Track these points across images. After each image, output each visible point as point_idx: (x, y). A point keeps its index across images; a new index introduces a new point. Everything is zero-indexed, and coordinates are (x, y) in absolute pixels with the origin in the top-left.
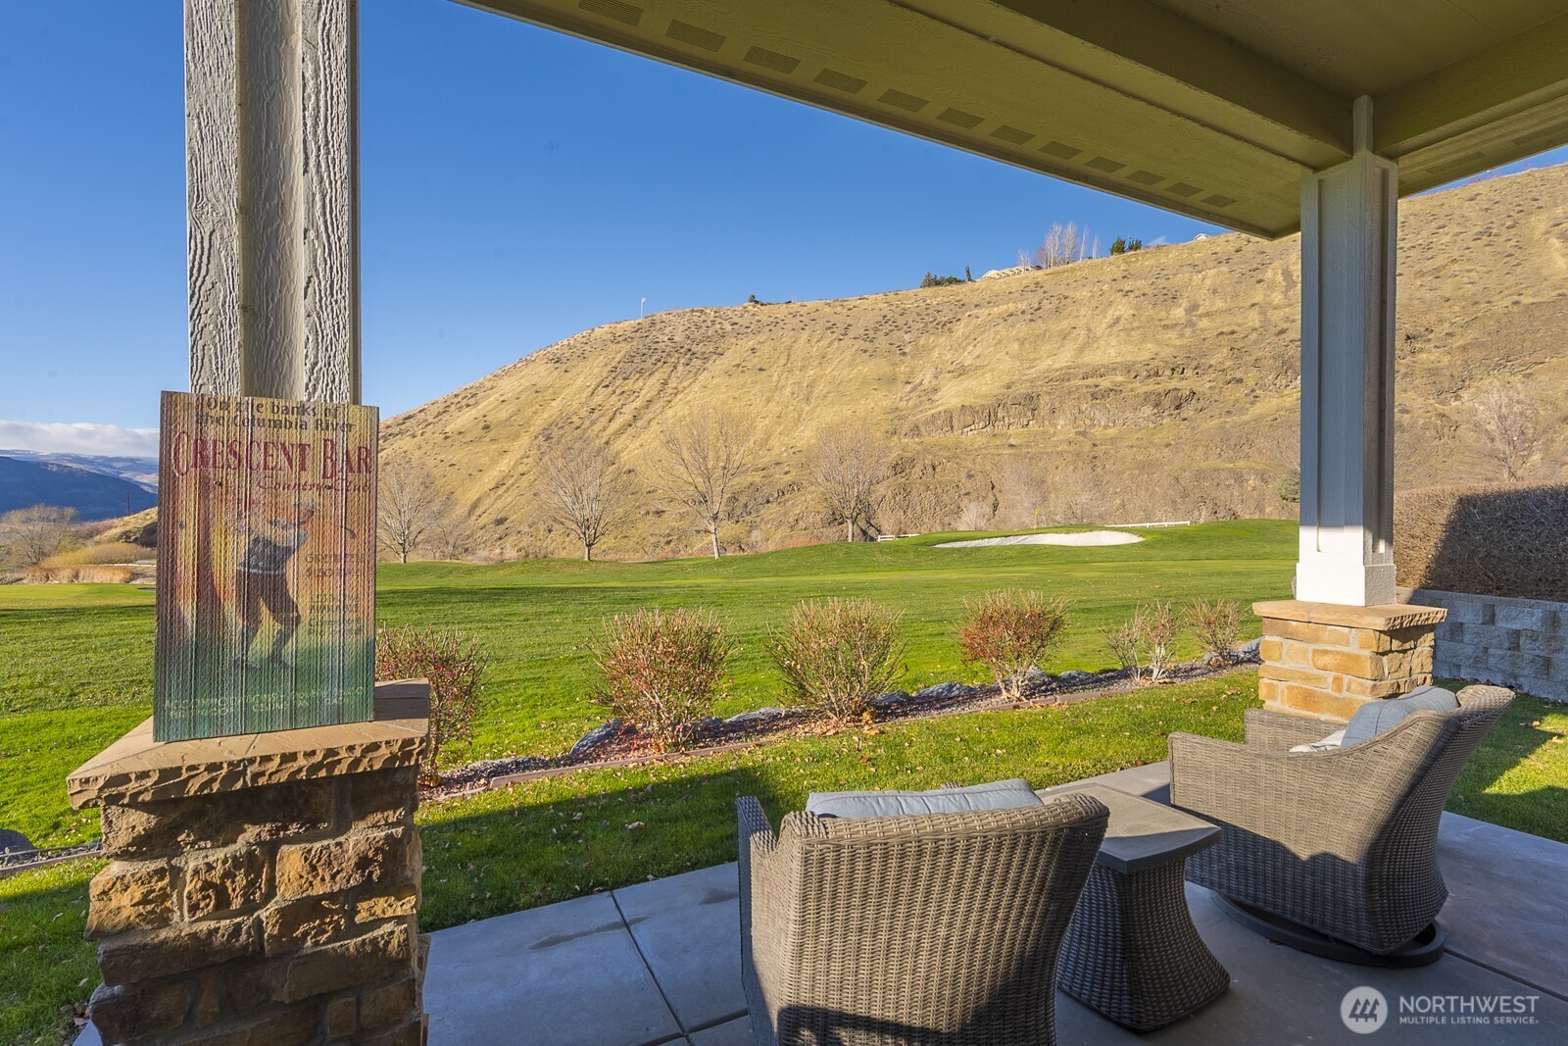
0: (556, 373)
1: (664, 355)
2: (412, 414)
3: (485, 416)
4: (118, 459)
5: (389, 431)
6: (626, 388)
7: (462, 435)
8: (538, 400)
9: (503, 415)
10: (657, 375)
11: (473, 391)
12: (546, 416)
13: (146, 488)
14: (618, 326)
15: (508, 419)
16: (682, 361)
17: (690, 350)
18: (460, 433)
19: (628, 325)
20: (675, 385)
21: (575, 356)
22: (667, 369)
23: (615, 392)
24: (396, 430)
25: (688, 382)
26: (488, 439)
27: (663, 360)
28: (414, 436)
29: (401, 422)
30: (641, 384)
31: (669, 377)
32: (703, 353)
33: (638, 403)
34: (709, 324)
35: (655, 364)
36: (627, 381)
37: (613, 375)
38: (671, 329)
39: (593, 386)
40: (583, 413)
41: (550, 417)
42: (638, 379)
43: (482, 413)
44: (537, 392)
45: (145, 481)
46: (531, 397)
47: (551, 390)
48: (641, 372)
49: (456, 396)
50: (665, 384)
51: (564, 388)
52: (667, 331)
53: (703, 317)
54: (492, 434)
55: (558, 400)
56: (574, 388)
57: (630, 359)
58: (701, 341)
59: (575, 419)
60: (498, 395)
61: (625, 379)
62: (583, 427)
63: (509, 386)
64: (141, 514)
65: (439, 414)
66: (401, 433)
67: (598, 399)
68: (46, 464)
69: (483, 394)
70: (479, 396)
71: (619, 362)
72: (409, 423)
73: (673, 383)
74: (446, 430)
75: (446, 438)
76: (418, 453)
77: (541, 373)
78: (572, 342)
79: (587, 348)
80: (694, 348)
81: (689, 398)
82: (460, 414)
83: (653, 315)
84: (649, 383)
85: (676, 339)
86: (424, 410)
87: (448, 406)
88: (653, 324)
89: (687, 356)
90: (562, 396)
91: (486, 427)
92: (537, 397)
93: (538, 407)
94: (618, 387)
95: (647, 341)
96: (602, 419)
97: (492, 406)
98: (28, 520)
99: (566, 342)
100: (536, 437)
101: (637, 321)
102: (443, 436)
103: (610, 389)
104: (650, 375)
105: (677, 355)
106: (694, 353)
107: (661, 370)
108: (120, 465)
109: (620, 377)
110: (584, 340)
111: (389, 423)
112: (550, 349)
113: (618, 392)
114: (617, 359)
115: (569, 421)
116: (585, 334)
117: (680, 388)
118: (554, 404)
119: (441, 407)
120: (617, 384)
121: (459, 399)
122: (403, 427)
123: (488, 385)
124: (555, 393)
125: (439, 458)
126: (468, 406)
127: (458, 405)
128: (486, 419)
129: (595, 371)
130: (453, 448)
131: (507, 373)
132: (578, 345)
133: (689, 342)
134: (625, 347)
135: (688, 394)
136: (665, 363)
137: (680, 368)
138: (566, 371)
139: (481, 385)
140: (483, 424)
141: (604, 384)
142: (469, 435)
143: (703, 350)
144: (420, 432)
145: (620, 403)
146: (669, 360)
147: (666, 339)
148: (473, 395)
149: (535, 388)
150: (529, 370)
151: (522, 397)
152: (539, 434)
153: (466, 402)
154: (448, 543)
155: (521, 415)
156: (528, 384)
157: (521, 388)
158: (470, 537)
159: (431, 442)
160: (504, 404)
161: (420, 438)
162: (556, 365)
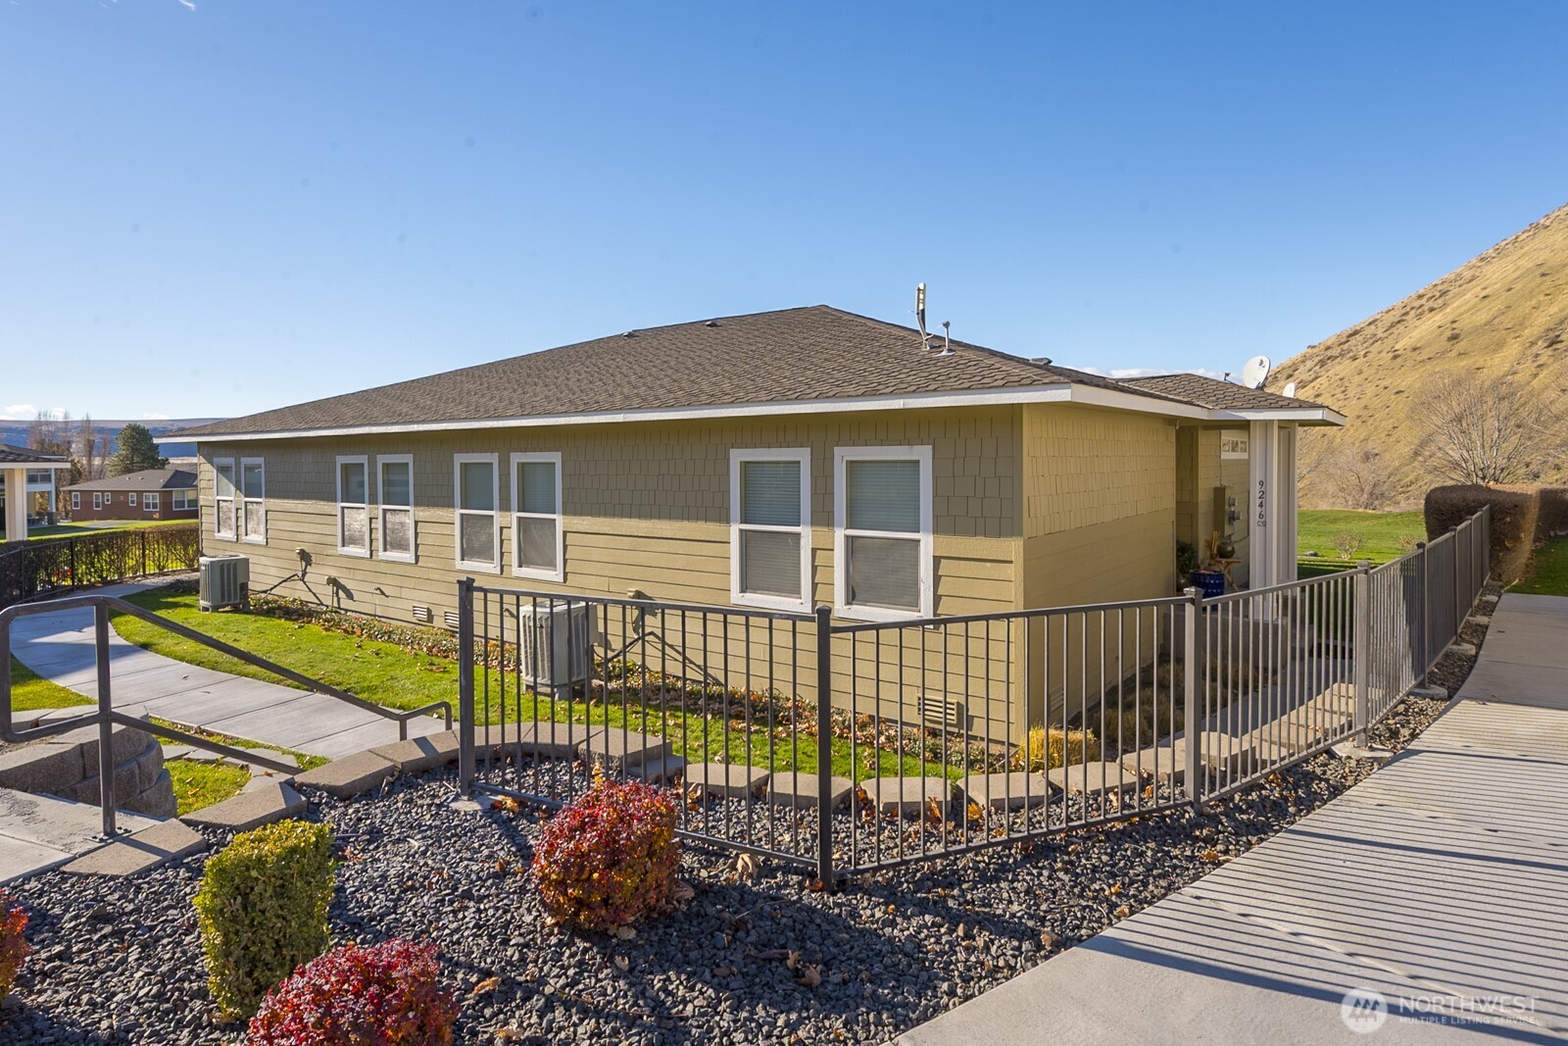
2: (1357, 328)
3: (1454, 322)
5: (1329, 353)
7: (1417, 352)
8: (1544, 287)
9: (1482, 317)
11: (1444, 287)
12: (1553, 309)
15: (1489, 323)
18: (1415, 349)
24: (1335, 352)
26: (1454, 353)
28: (1355, 358)
29: (1343, 340)
41: (1561, 310)
43: (1450, 318)
44: (1543, 275)
46: (1533, 284)
49: (1420, 297)
54: (1462, 345)
60: (1479, 289)
63: (1496, 275)
65: (1392, 326)
66: (1341, 355)
69: (1457, 290)
70: (1451, 294)
72: (1353, 341)
74: (1396, 347)
75: (1395, 357)
76: (1357, 379)
82: (1418, 323)
86: (1375, 321)
91: (1454, 338)
92: (1541, 283)
93: (1542, 298)
97: (1466, 307)
100: (1532, 344)
102: (1391, 355)
111: (1329, 343)
119: (1398, 313)
121: (1423, 301)
122: (1345, 347)
123: (1467, 275)
125: (1383, 383)
126: (1432, 310)
127: (1420, 310)
128: (1454, 325)
130: (1403, 369)
131: (1499, 252)
139: (1459, 276)
140: (1449, 333)
142: (1429, 350)
144: (1364, 352)
148: (1443, 293)
149: (1542, 270)
150: (1536, 243)
151: (1518, 286)
152: (1540, 338)
153: (1431, 304)
154: (1362, 490)
155: (1510, 315)
156: (1531, 265)
157: (1518, 273)
158: (1412, 483)
159: (1375, 364)
160: (1487, 300)
161: (1361, 360)
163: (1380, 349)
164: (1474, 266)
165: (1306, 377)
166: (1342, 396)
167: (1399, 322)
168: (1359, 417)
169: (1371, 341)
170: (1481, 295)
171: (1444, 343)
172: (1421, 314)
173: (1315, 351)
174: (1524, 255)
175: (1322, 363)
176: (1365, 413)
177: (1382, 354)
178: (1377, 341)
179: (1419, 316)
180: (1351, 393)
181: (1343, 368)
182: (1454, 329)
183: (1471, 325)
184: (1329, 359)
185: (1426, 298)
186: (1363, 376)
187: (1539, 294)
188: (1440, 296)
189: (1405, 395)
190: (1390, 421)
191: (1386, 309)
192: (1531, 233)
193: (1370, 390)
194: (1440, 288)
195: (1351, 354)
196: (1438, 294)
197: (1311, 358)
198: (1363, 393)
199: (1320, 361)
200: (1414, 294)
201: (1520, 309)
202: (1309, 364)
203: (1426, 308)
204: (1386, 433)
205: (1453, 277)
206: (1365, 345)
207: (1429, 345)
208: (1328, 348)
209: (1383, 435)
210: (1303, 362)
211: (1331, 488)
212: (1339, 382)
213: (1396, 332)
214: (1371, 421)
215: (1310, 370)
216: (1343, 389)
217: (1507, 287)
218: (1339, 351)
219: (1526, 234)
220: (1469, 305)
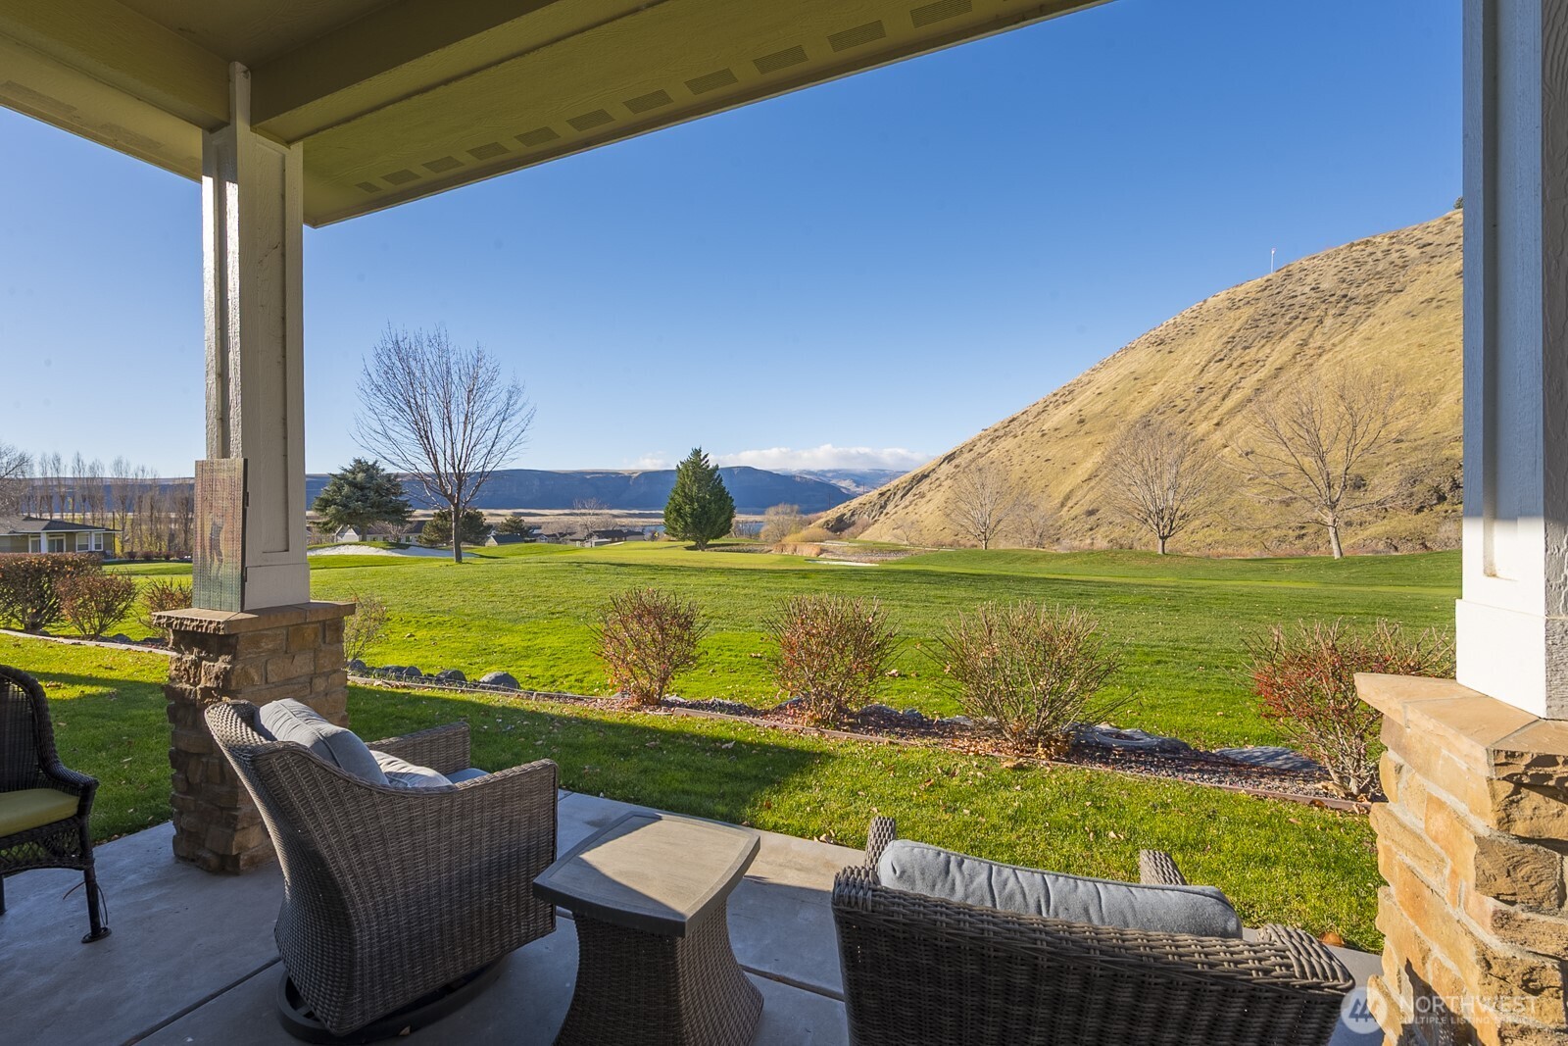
0: (1158, 355)
1: (1304, 310)
2: (1016, 416)
3: (1080, 411)
4: (829, 471)
5: (997, 434)
6: (1247, 358)
8: (1137, 387)
9: (1099, 407)
10: (1292, 336)
11: (1071, 388)
12: (1144, 402)
13: (844, 491)
14: (1239, 289)
15: (1103, 411)
16: (1332, 312)
17: (1345, 296)
18: (1056, 430)
19: (1252, 286)
20: (1319, 344)
21: (1182, 333)
22: (1308, 326)
23: (1231, 365)
24: (1001, 432)
25: (1340, 337)
26: (1082, 432)
27: (1301, 316)
28: (1015, 436)
29: (1007, 424)
30: (1269, 351)
31: (1311, 335)
32: (1367, 296)
33: (1262, 374)
34: (1379, 255)
35: (1290, 323)
36: (1247, 351)
37: (1229, 346)
38: (1315, 276)
39: (1203, 363)
40: (1189, 394)
41: (1150, 403)
42: (1263, 346)
43: (1078, 408)
44: (1135, 379)
45: (843, 485)
46: (1130, 385)
47: (1152, 376)
48: (1269, 337)
49: (1055, 395)
50: (1305, 343)
51: (1167, 370)
52: (1309, 279)
53: (1370, 249)
54: (1087, 427)
55: (1159, 384)
56: (1179, 369)
57: (1255, 323)
58: (1364, 281)
59: (1179, 402)
60: (1095, 388)
61: (1245, 348)
62: (1189, 409)
63: (1105, 379)
64: (836, 509)
65: (1039, 414)
66: (1006, 435)
67: (1208, 377)
68: (794, 477)
69: (1080, 389)
70: (1076, 392)
71: (1239, 331)
72: (1012, 425)
73: (1317, 340)
74: (1043, 429)
75: (1043, 435)
76: (1018, 451)
77: (1142, 359)
78: (1179, 320)
79: (1198, 322)
80: (1353, 292)
81: (1342, 356)
82: (1056, 412)
83: (1289, 265)
84: (1279, 347)
85: (1323, 286)
86: (1027, 411)
87: (1047, 406)
88: (1289, 275)
89: (1342, 304)
90: (1164, 379)
91: (1082, 421)
92: (1135, 385)
93: (1136, 394)
94: (1235, 359)
95: (1280, 297)
96: (1213, 398)
97: (1087, 401)
98: (777, 513)
99: (1171, 321)
101: (1265, 278)
102: (1040, 434)
103: (1225, 362)
104: (1282, 337)
105: (1323, 306)
106: (1351, 299)
107: (1299, 329)
108: (830, 475)
109: (1239, 347)
110: (1194, 314)
111: (996, 427)
112: (1152, 333)
113: (1235, 364)
114: (1236, 327)
115: (1172, 404)
116: (1194, 307)
117: (1328, 346)
118: (1154, 389)
119: (1041, 407)
120: (1235, 355)
121: (1058, 397)
122: (1007, 429)
123: (1086, 379)
124: (1156, 378)
126: (1065, 402)
127: (1057, 403)
128: (1081, 413)
129: (1206, 346)
130: (1048, 444)
131: (1104, 365)
132: (1186, 322)
133: (1345, 285)
134: (1247, 312)
135: (1340, 352)
136: (1305, 319)
137: (1328, 322)
138: (1170, 352)
139: (1080, 380)
140: (1078, 419)
141: (1217, 359)
142: (1065, 430)
143: (1368, 291)
144: (1021, 432)
145: (1237, 377)
146: (1312, 314)
147: (1307, 289)
148: (1071, 392)
149: (1134, 376)
150: (1128, 358)
151: (1120, 387)
152: (1137, 422)
153: (1063, 399)
154: (1035, 532)
155: (1117, 405)
156: (1126, 373)
157: (1119, 378)
158: (1061, 527)
159: (1030, 440)
160: (1101, 396)
161: (1020, 437)
162: (1159, 348)
163: (1032, 430)
164: (1088, 374)
165: (982, 450)
166: (1008, 463)
167: (1043, 412)
168: (1021, 478)
169: (1025, 425)
170: (1096, 393)
171: (1075, 426)
172: (1058, 406)
173: (987, 432)
175: (993, 441)
177: (1034, 433)
178: (1029, 425)
179: (1056, 408)
181: (1008, 443)
182: (1080, 416)
183: (1092, 413)
184: (997, 437)
185: (1060, 395)
186: (1022, 449)
187: (1134, 392)
190: (1043, 481)
191: (1034, 403)
193: (1028, 459)
194: (1068, 388)
195: (1012, 434)
196: (1068, 393)
197: (985, 437)
200: (1051, 392)
201: (1123, 403)
202: (984, 441)
203: (1060, 402)
205: (1075, 381)
206: (1022, 428)
207: (1065, 426)
208: (996, 430)
210: (980, 439)
212: (1006, 454)
213: (1042, 418)
215: (985, 446)
216: (1009, 458)
217: (1113, 387)
218: (1004, 431)
220: (1089, 399)
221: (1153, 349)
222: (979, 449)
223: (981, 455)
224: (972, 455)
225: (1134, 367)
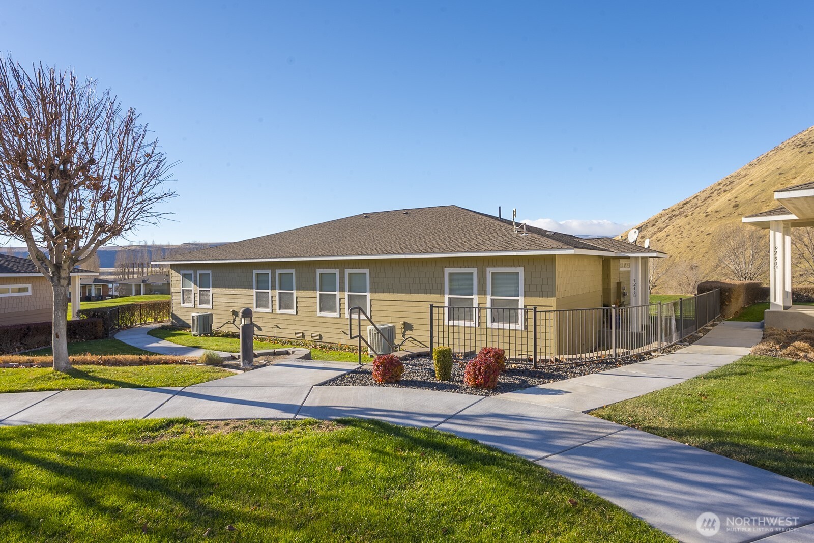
0: (800, 156)
2: (688, 200)
3: (736, 198)
5: (674, 213)
7: (718, 213)
8: (780, 180)
9: (750, 195)
11: (731, 179)
15: (753, 198)
18: (717, 212)
24: (677, 213)
26: (736, 214)
28: (686, 216)
29: (681, 206)
43: (734, 195)
44: (780, 174)
46: (775, 178)
47: (793, 171)
49: (720, 184)
51: (806, 167)
54: (740, 210)
55: (798, 178)
60: (748, 181)
63: (757, 173)
65: (705, 199)
66: (680, 214)
69: (738, 181)
70: (735, 183)
72: (686, 207)
74: (708, 210)
75: (707, 216)
76: (688, 227)
77: (787, 158)
82: (718, 198)
86: (697, 197)
87: (713, 193)
90: (803, 174)
91: (736, 206)
92: (779, 178)
97: (742, 190)
102: (705, 215)
111: (674, 208)
112: (799, 136)
119: (708, 192)
121: (721, 187)
122: (682, 210)
123: (743, 173)
124: (796, 173)
125: (701, 229)
126: (725, 191)
127: (719, 191)
128: (736, 200)
130: (711, 222)
131: (759, 161)
138: (810, 153)
139: (739, 173)
140: (733, 204)
142: (723, 212)
144: (691, 213)
148: (731, 183)
149: (780, 171)
150: (777, 157)
151: (768, 180)
153: (725, 188)
154: (690, 285)
155: (764, 194)
156: (774, 169)
157: (768, 173)
159: (697, 219)
160: (753, 186)
161: (690, 217)
162: (802, 149)
163: (699, 211)
164: (746, 169)
165: (662, 226)
166: (680, 236)
167: (709, 197)
168: (689, 247)
169: (695, 207)
170: (750, 184)
171: (731, 209)
172: (720, 193)
173: (667, 212)
174: (771, 163)
175: (670, 218)
176: (692, 245)
177: (701, 214)
178: (698, 207)
179: (719, 194)
180: (684, 234)
181: (680, 221)
182: (736, 201)
183: (744, 200)
184: (673, 216)
185: (722, 185)
186: (691, 225)
187: (778, 183)
188: (730, 184)
189: (711, 235)
190: (704, 249)
191: (703, 190)
192: (775, 152)
193: (694, 233)
194: (729, 180)
195: (685, 214)
196: (728, 183)
197: (664, 215)
198: (691, 234)
199: (669, 217)
200: (716, 182)
201: (769, 192)
202: (664, 219)
203: (722, 190)
204: (702, 255)
205: (736, 174)
206: (692, 209)
207: (723, 209)
208: (673, 211)
209: (701, 256)
210: (661, 217)
211: (674, 283)
212: (679, 229)
213: (707, 203)
214: (695, 249)
215: (664, 222)
216: (681, 232)
217: (763, 180)
218: (679, 212)
219: (772, 152)
220: (743, 189)
221: (797, 150)
222: (660, 224)
223: (660, 230)
224: (655, 229)
225: (780, 164)
